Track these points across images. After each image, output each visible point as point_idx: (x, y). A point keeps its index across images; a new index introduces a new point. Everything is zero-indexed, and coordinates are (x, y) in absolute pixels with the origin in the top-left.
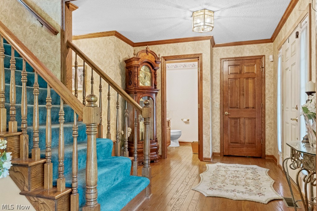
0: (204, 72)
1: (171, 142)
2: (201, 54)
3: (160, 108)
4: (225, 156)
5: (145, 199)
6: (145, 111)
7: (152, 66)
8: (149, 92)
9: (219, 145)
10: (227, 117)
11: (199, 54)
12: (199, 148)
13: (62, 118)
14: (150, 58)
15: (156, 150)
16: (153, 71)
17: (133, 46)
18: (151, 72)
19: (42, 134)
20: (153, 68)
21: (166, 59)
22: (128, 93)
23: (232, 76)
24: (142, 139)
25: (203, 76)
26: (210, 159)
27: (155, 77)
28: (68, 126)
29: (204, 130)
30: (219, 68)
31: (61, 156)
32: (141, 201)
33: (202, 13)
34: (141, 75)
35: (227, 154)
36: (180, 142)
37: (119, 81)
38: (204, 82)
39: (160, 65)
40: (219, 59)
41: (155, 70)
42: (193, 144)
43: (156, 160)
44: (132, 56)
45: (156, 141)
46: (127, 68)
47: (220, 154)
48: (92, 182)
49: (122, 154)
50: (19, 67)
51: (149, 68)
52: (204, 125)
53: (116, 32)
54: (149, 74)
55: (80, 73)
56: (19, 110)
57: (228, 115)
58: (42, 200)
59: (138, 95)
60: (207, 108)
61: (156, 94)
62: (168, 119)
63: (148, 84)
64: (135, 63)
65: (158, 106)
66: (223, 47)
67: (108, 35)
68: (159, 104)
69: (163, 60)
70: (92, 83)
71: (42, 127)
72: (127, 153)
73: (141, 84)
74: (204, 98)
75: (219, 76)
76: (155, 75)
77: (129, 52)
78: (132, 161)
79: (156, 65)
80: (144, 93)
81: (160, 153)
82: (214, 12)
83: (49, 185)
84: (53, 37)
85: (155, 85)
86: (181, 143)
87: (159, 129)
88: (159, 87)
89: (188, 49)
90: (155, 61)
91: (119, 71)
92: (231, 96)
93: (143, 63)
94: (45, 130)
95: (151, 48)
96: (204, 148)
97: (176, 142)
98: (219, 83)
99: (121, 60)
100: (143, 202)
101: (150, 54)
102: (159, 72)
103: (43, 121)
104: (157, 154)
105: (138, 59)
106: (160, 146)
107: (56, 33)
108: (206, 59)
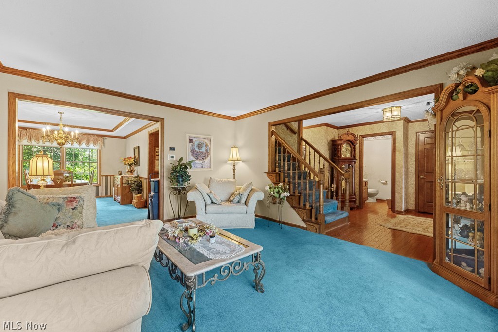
0: (397, 145)
1: (369, 198)
2: (395, 132)
3: (358, 172)
4: (419, 212)
5: (346, 223)
6: (346, 175)
7: (352, 143)
8: (350, 161)
9: (414, 203)
10: (422, 180)
11: (392, 132)
12: (392, 203)
13: (302, 178)
14: (351, 138)
15: (355, 201)
16: (353, 146)
17: (338, 129)
18: (351, 147)
19: (299, 184)
20: (353, 144)
21: (363, 136)
22: (334, 162)
23: (428, 146)
24: (344, 193)
25: (396, 148)
26: (402, 212)
27: (354, 151)
28: (304, 181)
29: (396, 189)
30: (414, 139)
31: (308, 193)
32: (342, 223)
33: (391, 109)
34: (344, 150)
35: (422, 211)
36: (377, 200)
37: (327, 155)
38: (397, 153)
39: (358, 142)
40: (414, 133)
41: (354, 146)
42: (388, 201)
43: (354, 208)
44: (337, 138)
45: (355, 195)
46: (333, 145)
47: (415, 210)
48: (322, 204)
49: (332, 198)
50: (284, 153)
51: (349, 144)
52: (396, 186)
53: (326, 124)
54: (349, 148)
55: (308, 153)
56: (289, 174)
57: (424, 179)
58: (300, 210)
59: (341, 163)
60: (400, 173)
61: (355, 162)
62: (364, 180)
63: (348, 155)
64: (339, 142)
65: (356, 171)
66: (419, 123)
67: (321, 126)
68: (357, 169)
69: (361, 138)
70: (310, 155)
71: (299, 181)
72: (334, 197)
73: (343, 156)
74: (396, 165)
75: (414, 147)
76: (354, 149)
77: (334, 134)
78: (338, 202)
79: (355, 142)
80: (345, 162)
81: (358, 204)
82: (401, 107)
83: (302, 205)
84: (293, 135)
85: (354, 156)
86: (379, 200)
87: (357, 187)
88: (357, 157)
89: (383, 128)
90: (355, 140)
91: (327, 148)
92: (427, 163)
93: (345, 142)
94: (301, 182)
95: (351, 130)
96: (396, 203)
97: (373, 199)
98: (414, 152)
99: (329, 140)
100: (343, 225)
101: (350, 135)
102: (357, 147)
103: (299, 178)
104: (355, 204)
105: (341, 140)
106: (358, 199)
107: (295, 133)
108: (400, 135)
